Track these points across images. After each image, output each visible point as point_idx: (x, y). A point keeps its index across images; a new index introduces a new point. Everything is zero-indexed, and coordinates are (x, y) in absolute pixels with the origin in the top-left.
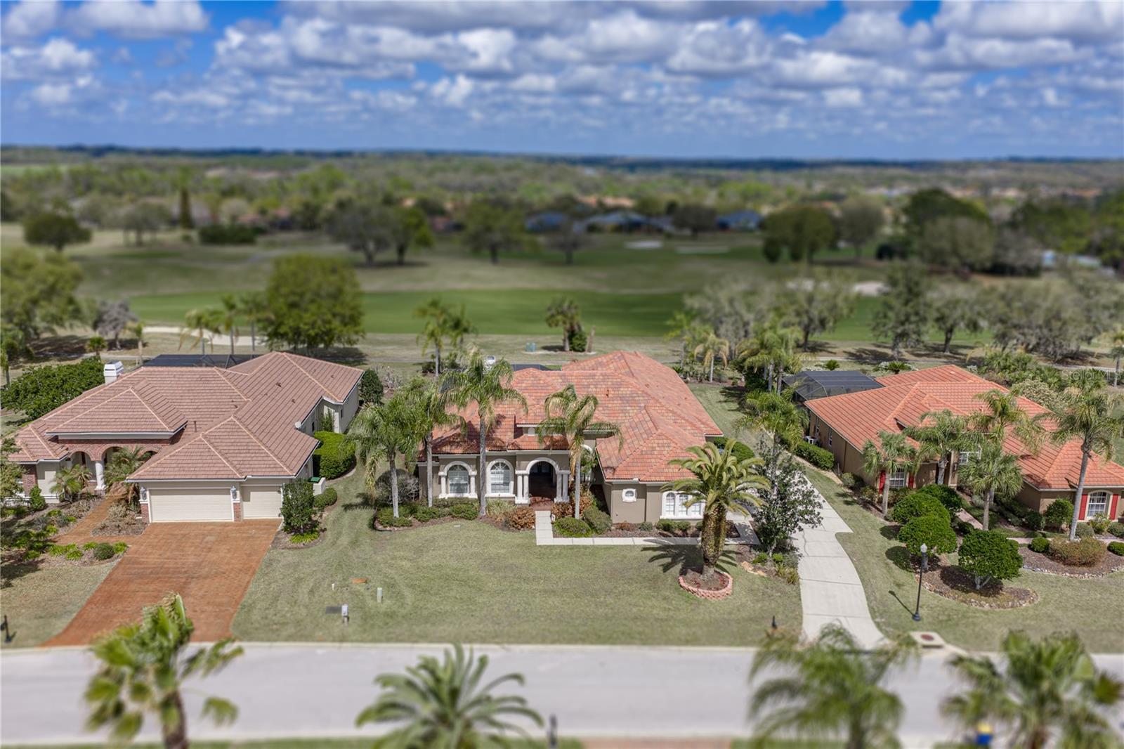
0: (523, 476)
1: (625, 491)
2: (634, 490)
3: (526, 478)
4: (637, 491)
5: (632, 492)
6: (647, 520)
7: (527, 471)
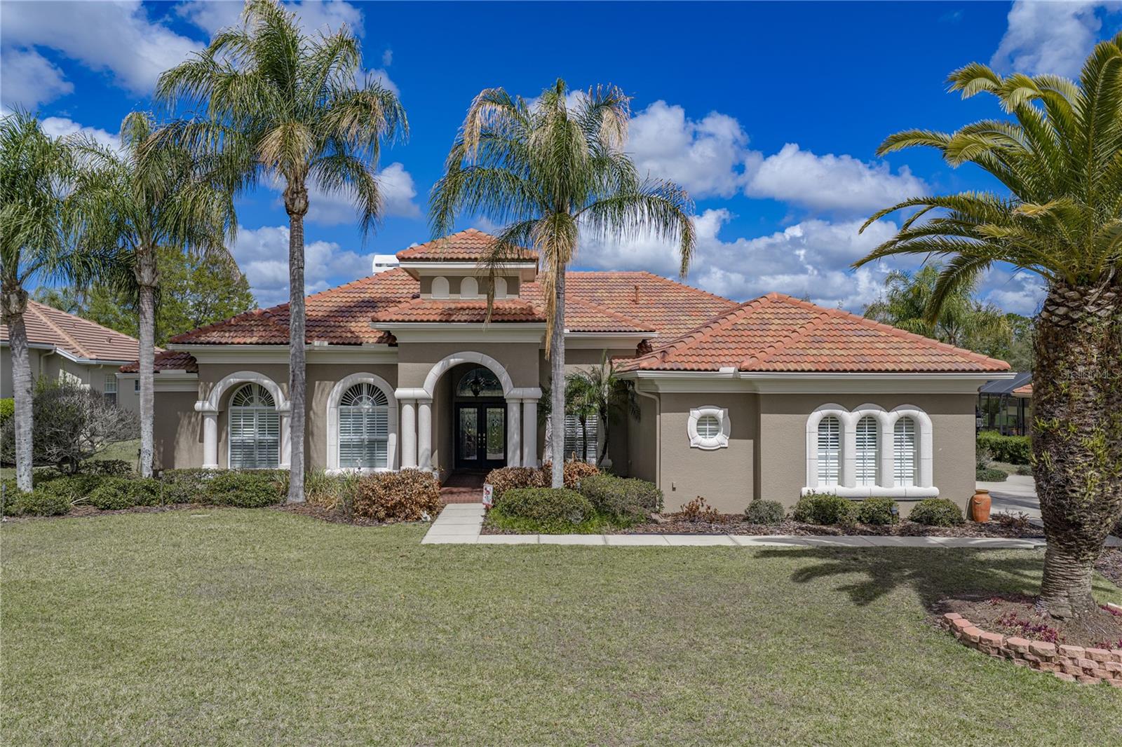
0: (416, 403)
1: (696, 414)
2: (720, 413)
3: (425, 410)
4: (730, 415)
5: (713, 420)
6: (765, 497)
7: (426, 390)
